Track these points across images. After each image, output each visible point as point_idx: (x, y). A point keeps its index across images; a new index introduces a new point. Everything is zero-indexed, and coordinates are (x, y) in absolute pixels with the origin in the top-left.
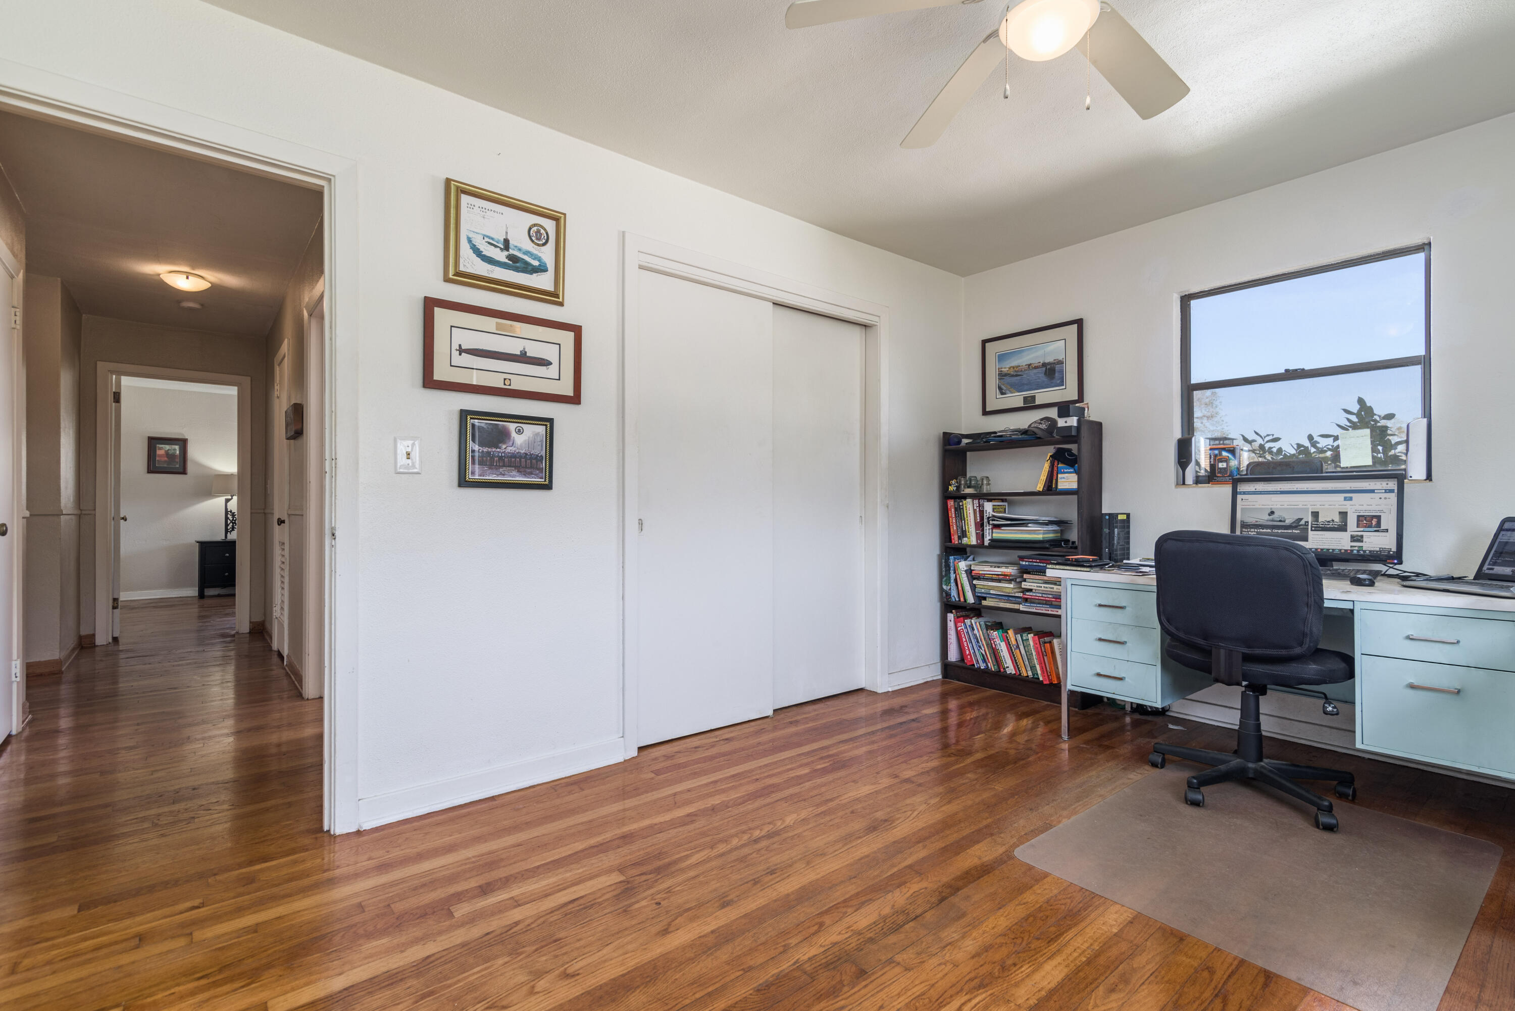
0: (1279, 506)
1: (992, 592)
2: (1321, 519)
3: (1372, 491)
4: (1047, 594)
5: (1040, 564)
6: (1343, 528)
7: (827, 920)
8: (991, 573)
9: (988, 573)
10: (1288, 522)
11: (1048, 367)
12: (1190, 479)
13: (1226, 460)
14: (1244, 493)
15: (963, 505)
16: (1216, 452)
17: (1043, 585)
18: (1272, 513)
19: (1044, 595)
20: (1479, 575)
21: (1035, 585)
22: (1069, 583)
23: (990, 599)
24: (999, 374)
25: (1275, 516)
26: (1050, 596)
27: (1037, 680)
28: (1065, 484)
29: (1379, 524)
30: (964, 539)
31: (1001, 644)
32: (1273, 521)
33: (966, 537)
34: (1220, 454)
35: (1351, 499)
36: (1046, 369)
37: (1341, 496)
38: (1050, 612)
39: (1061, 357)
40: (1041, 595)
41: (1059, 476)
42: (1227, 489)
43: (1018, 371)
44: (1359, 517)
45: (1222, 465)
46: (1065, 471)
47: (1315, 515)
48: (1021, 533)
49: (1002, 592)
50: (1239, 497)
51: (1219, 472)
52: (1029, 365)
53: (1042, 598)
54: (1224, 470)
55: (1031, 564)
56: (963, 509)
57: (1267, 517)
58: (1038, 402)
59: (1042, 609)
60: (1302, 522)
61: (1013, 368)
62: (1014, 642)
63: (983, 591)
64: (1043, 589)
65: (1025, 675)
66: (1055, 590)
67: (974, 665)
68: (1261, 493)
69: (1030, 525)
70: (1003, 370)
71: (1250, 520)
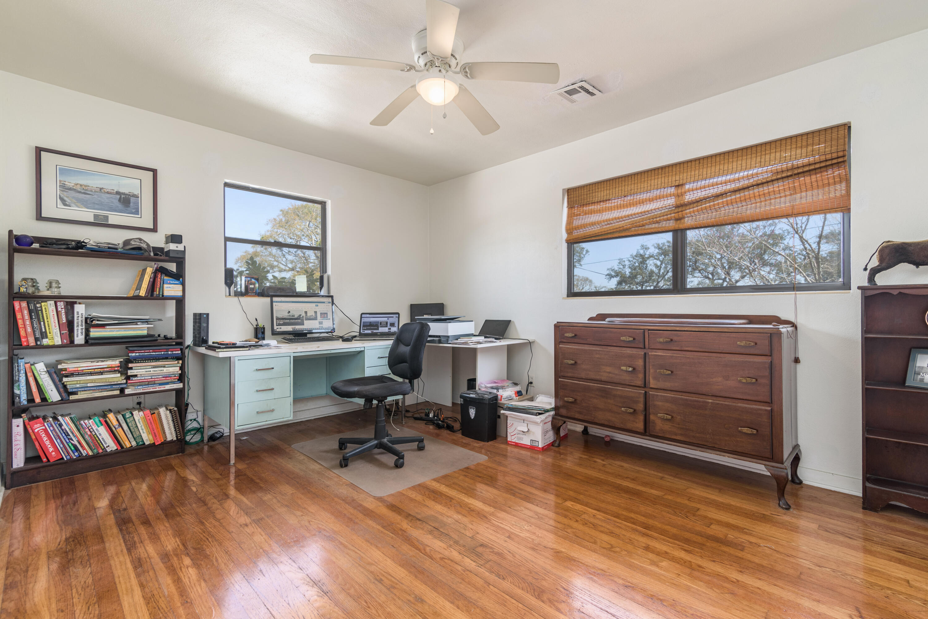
0: (291, 309)
1: (89, 385)
2: (308, 315)
3: (324, 302)
4: (156, 376)
5: (152, 353)
6: (315, 319)
7: (438, 556)
8: (92, 368)
9: (87, 368)
10: (296, 316)
11: (122, 196)
12: (232, 293)
13: (254, 284)
14: (277, 302)
15: (41, 307)
16: (249, 279)
17: (152, 370)
18: (289, 312)
19: (153, 377)
20: (361, 335)
21: (144, 370)
22: (237, 359)
23: (82, 393)
24: (60, 186)
25: (290, 314)
26: (160, 377)
27: (143, 446)
28: (170, 292)
29: (327, 317)
30: (44, 340)
31: (99, 429)
32: (290, 316)
33: (47, 337)
34: (251, 280)
35: (317, 306)
36: (121, 197)
37: (314, 304)
38: (157, 389)
39: (137, 192)
40: (150, 378)
41: (165, 286)
42: (268, 300)
43: (86, 190)
44: (321, 313)
45: (252, 286)
46: (171, 282)
47: (306, 312)
48: (125, 331)
49: (103, 382)
50: (274, 304)
51: (250, 290)
52: (101, 189)
53: (152, 380)
54: (253, 289)
55: (141, 354)
56: (42, 310)
57: (287, 314)
58: (110, 222)
59: (149, 388)
60: (301, 316)
61: (81, 185)
62: (115, 422)
63: (78, 386)
64: (152, 372)
65: (128, 445)
66: (165, 371)
67: (63, 458)
68: (284, 302)
69: (139, 323)
70: (66, 183)
71: (280, 316)
